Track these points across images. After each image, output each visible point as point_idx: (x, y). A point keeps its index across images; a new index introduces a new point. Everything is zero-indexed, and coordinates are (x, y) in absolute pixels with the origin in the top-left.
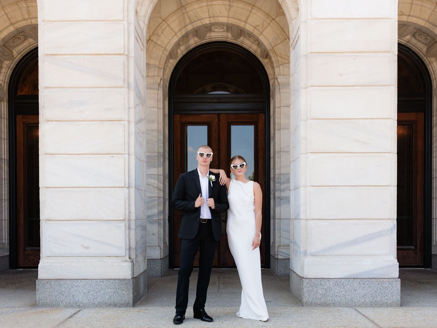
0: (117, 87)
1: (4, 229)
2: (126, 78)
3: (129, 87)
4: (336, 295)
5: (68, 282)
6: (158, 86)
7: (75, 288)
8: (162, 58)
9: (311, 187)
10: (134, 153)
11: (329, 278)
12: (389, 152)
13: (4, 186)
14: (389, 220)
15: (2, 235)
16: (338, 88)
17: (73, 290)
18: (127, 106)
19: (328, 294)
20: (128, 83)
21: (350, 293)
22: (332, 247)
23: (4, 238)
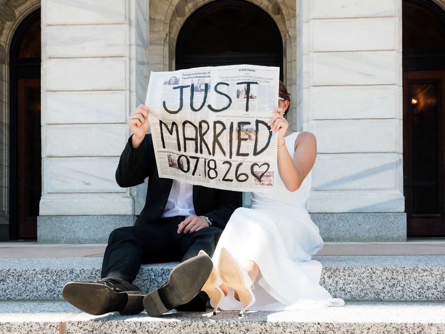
0: (119, 24)
1: (4, 196)
2: (127, 15)
3: (130, 24)
4: (339, 230)
5: (69, 217)
6: (163, 41)
7: (76, 223)
8: (168, 13)
9: (313, 121)
10: (135, 90)
11: (333, 213)
12: (394, 84)
13: (4, 151)
14: (394, 154)
15: (3, 203)
16: (341, 20)
17: (73, 226)
18: (128, 42)
19: (332, 228)
20: (130, 21)
21: (354, 227)
22: (335, 181)
23: (4, 206)
